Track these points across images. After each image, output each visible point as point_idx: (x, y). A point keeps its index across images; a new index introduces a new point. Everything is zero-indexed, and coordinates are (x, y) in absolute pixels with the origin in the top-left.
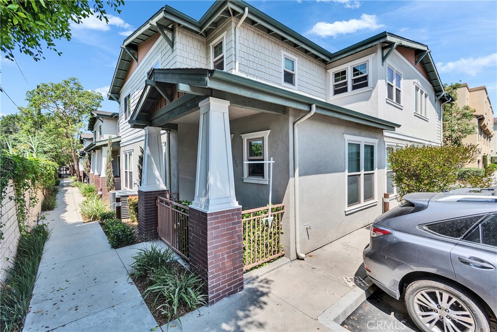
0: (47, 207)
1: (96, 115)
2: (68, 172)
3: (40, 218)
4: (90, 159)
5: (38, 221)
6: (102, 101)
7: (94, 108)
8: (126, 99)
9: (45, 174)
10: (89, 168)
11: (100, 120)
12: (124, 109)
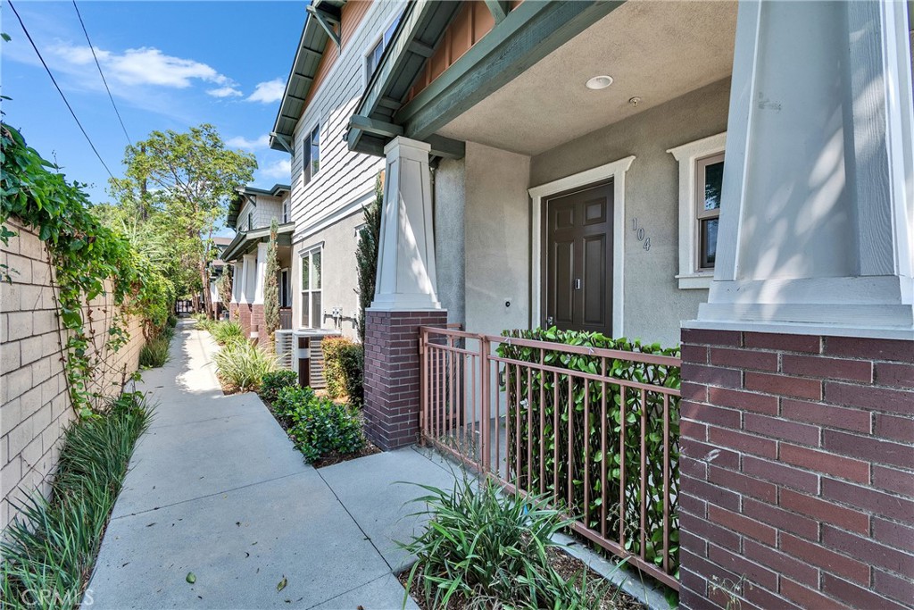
0: (150, 359)
1: (242, 191)
2: (190, 309)
3: (127, 377)
4: (230, 275)
5: (124, 384)
6: (255, 170)
7: (241, 182)
8: (308, 142)
9: (147, 284)
10: (229, 293)
11: (251, 201)
12: (302, 164)
